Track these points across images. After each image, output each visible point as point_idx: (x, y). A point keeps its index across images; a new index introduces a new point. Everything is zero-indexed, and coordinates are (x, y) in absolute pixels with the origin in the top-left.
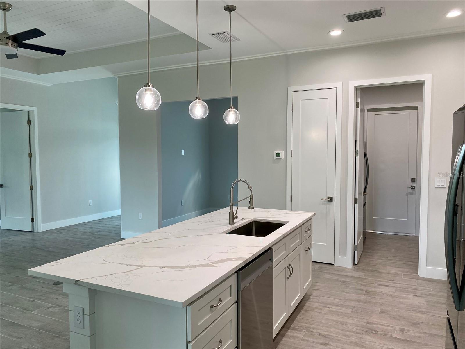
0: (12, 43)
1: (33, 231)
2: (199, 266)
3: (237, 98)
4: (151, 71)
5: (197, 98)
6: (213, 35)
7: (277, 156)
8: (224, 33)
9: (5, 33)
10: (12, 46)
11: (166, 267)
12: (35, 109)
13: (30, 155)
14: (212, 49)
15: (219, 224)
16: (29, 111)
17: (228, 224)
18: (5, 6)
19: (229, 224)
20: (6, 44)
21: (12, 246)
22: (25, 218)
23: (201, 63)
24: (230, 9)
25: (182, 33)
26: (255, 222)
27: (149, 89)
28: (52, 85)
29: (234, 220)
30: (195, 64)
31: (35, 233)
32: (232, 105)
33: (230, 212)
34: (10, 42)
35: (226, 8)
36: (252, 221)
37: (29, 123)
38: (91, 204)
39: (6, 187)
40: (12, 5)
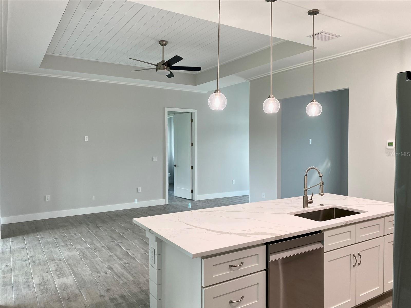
0: (167, 67)
1: (192, 200)
2: (235, 234)
3: (348, 90)
4: (273, 73)
5: (270, 96)
6: (311, 36)
7: (389, 146)
8: (320, 33)
9: (163, 61)
10: (166, 70)
11: (211, 230)
12: (195, 111)
13: (192, 144)
14: (317, 48)
15: (293, 207)
16: (192, 113)
17: (301, 207)
18: (163, 43)
19: (303, 207)
20: (163, 69)
21: (175, 208)
22: (188, 189)
23: (316, 61)
24: (313, 13)
25: (286, 40)
26: (336, 209)
27: (217, 94)
28: (207, 92)
29: (308, 205)
30: (311, 62)
31: (193, 201)
32: (314, 99)
33: (303, 197)
34: (165, 67)
35: (310, 13)
36: (332, 207)
37: (192, 121)
38: (235, 183)
39: (178, 167)
40: (167, 41)
